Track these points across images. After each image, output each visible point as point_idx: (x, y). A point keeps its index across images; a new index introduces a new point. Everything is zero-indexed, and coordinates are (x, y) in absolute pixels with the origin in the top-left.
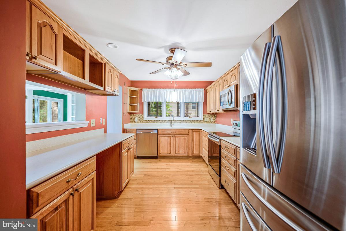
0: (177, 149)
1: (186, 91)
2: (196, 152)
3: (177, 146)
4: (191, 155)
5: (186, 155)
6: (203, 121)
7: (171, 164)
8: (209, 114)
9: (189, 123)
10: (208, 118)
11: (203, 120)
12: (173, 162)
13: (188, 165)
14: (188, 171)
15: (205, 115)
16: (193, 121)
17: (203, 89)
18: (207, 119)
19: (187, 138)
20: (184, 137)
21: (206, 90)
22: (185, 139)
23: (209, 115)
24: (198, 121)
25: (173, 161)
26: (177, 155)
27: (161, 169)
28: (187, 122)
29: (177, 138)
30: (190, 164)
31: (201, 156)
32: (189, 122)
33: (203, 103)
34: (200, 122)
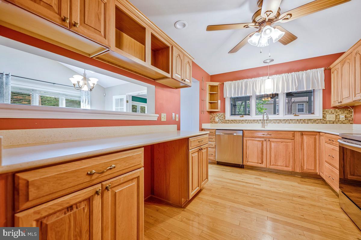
0: (273, 159)
1: (288, 76)
2: (308, 167)
3: (273, 155)
4: (298, 171)
5: (290, 169)
6: (323, 121)
7: (263, 178)
8: (335, 107)
9: (293, 123)
10: (334, 116)
11: (321, 118)
12: (267, 177)
13: (292, 186)
14: (294, 196)
15: (326, 110)
16: (302, 121)
17: (323, 69)
18: (330, 117)
19: (290, 145)
20: (285, 143)
21: (330, 69)
22: (287, 146)
23: (337, 110)
24: (312, 121)
25: (266, 175)
26: (272, 167)
27: (247, 183)
28: (291, 121)
29: (273, 144)
30: (295, 184)
31: (319, 175)
32: (294, 121)
33: (322, 91)
34: (317, 122)
